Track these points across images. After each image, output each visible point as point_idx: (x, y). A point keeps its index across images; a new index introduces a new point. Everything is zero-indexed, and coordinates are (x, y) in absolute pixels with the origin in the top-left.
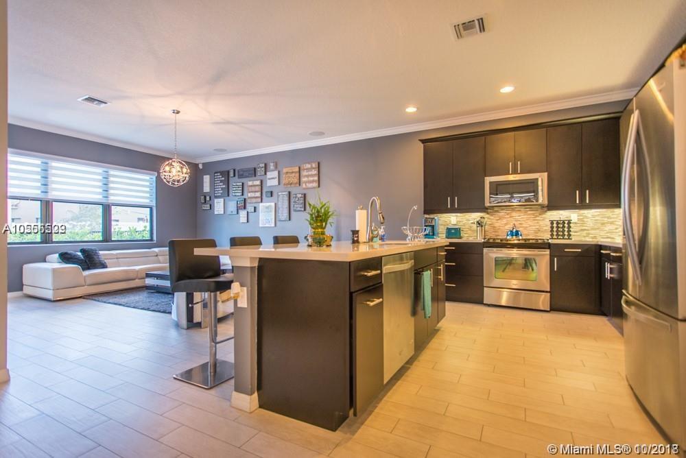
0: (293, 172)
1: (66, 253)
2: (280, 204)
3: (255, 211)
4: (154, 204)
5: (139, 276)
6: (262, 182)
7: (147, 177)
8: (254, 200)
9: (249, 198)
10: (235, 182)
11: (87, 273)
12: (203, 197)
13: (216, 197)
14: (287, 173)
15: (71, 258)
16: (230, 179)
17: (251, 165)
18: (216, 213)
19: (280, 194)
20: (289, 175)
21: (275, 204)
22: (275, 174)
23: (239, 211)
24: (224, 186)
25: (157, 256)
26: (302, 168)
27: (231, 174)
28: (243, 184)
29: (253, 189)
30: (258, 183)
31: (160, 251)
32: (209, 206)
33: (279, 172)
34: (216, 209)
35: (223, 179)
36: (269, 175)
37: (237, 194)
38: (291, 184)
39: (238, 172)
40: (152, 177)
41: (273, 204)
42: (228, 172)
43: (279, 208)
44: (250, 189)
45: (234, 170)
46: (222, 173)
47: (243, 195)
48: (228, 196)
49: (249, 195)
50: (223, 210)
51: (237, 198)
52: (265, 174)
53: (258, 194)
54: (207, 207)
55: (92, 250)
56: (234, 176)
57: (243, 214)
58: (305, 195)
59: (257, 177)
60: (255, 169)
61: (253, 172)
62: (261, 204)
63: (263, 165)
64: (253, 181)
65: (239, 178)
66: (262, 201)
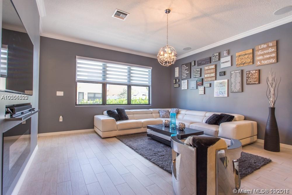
0: (246, 54)
1: (110, 111)
2: (233, 80)
3: (210, 86)
4: (150, 84)
5: (144, 126)
6: (216, 66)
7: (147, 70)
8: (210, 79)
9: (205, 78)
10: (195, 69)
11: (119, 123)
12: (174, 80)
13: (183, 79)
14: (240, 56)
15: (112, 114)
16: (192, 67)
17: (207, 56)
18: (182, 89)
19: (232, 72)
20: (241, 57)
21: (228, 80)
22: (229, 58)
23: (198, 86)
24: (188, 72)
25: (152, 113)
26: (256, 49)
27: (193, 64)
28: (201, 69)
29: (209, 71)
30: (213, 67)
31: (153, 111)
32: (178, 85)
33: (232, 57)
34: (182, 87)
35: (187, 68)
36: (222, 60)
37: (197, 76)
38: (244, 63)
39: (198, 62)
40: (149, 70)
41: (226, 81)
42: (191, 63)
43: (232, 83)
44: (207, 72)
45: (195, 62)
46: (186, 65)
47: (201, 76)
48: (191, 78)
49: (206, 76)
50: (187, 87)
51: (196, 79)
52: (219, 60)
53: (213, 75)
54: (177, 85)
55: (122, 109)
56: (195, 65)
57: (201, 89)
58: (259, 70)
59: (212, 63)
60: (210, 58)
61: (209, 60)
62: (215, 82)
63: (217, 54)
64: (209, 66)
65: (198, 66)
66: (216, 79)
